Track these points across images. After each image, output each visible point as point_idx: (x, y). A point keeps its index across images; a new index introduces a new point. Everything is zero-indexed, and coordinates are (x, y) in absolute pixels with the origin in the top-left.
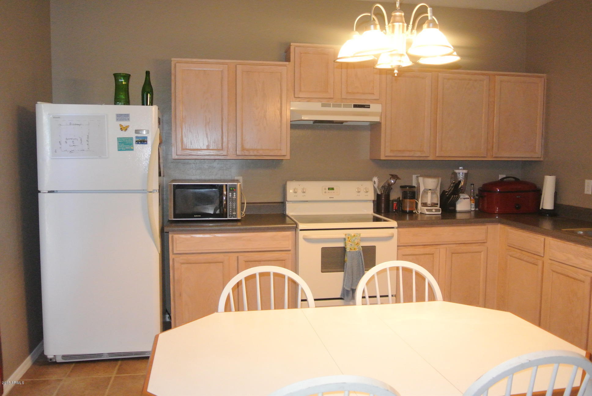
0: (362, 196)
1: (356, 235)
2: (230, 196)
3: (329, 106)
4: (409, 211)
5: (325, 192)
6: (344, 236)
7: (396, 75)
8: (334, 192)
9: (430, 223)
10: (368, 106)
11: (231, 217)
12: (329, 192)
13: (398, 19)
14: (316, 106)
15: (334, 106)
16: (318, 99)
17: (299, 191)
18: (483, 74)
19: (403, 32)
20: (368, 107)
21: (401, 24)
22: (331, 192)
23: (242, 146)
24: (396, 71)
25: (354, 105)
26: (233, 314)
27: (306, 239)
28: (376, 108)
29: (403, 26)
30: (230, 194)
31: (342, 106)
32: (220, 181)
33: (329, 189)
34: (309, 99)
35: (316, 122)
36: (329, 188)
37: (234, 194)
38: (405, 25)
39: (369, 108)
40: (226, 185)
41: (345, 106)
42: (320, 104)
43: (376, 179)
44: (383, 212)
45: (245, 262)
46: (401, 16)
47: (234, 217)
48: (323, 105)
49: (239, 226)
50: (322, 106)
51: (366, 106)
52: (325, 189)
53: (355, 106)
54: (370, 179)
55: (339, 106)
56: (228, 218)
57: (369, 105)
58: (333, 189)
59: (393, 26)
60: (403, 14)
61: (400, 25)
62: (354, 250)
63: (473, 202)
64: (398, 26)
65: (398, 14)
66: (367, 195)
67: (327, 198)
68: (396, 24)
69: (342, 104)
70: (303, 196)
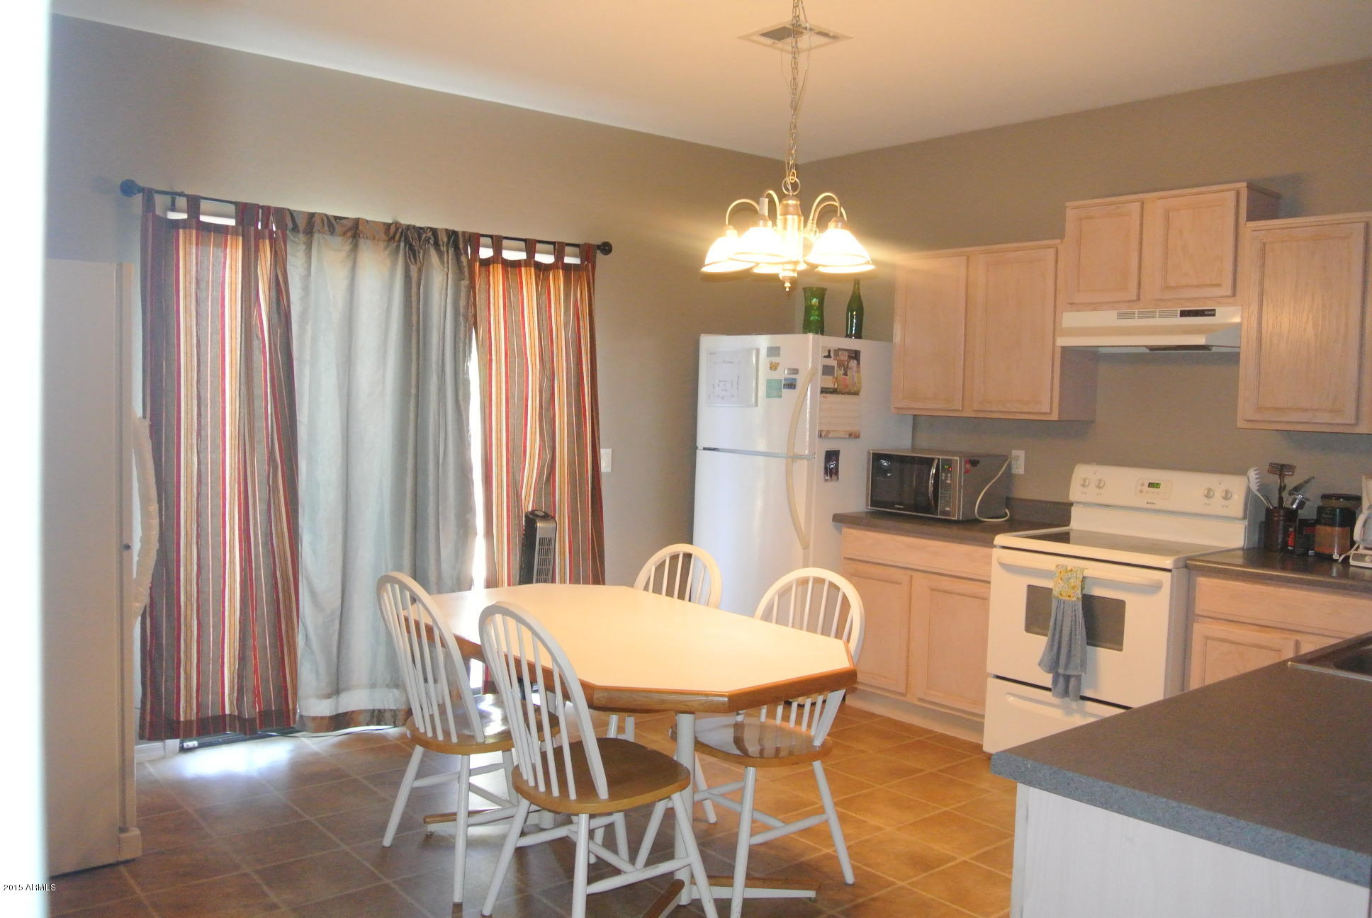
0: (1217, 505)
1: (1074, 570)
2: (943, 478)
3: (1131, 316)
5: (1141, 491)
7: (787, 290)
8: (1158, 493)
10: (1213, 312)
11: (942, 515)
12: (1148, 492)
13: (791, 209)
14: (1108, 318)
15: (1142, 315)
16: (1110, 305)
19: (799, 229)
20: (1211, 313)
21: (796, 217)
22: (1153, 492)
23: (983, 395)
24: (787, 285)
25: (1181, 311)
27: (1005, 566)
28: (1229, 315)
29: (799, 221)
30: (944, 475)
31: (1157, 315)
33: (1151, 485)
34: (1095, 306)
36: (1150, 483)
37: (949, 475)
38: (802, 218)
39: (1214, 315)
40: (939, 460)
41: (1164, 314)
42: (1114, 314)
43: (1252, 474)
46: (793, 206)
47: (947, 515)
48: (1121, 316)
49: (955, 530)
50: (1119, 317)
51: (1206, 313)
52: (1143, 485)
53: (1184, 314)
54: (1242, 472)
55: (1152, 315)
56: (939, 517)
57: (1214, 310)
58: (1157, 486)
59: (785, 220)
60: (799, 203)
61: (793, 219)
62: (1067, 598)
64: (793, 220)
65: (791, 202)
66: (1227, 506)
67: (1141, 503)
68: (789, 217)
69: (1157, 312)
70: (1098, 494)
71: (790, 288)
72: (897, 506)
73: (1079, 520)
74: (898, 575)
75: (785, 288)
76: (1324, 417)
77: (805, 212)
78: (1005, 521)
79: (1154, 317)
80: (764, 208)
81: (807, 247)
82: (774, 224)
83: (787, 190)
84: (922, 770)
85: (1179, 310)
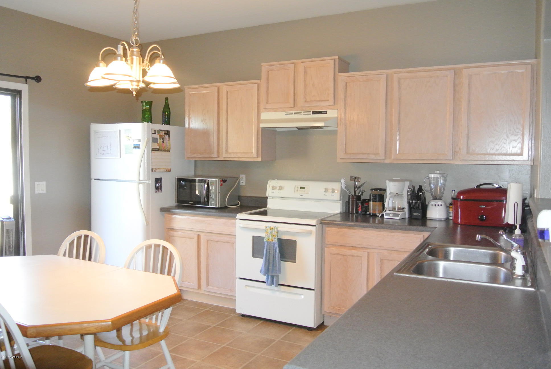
0: (330, 196)
2: (211, 189)
3: (291, 114)
5: (297, 191)
6: (264, 228)
7: (134, 95)
8: (304, 191)
10: (326, 112)
11: (211, 206)
12: (300, 191)
13: (135, 53)
14: (281, 115)
15: (296, 114)
16: (282, 109)
19: (140, 64)
20: (325, 113)
21: (138, 57)
22: (302, 191)
23: (227, 151)
24: (134, 93)
25: (312, 112)
27: (242, 228)
28: (332, 113)
29: (140, 59)
30: (211, 187)
33: (302, 188)
34: (275, 110)
35: (299, 128)
37: (213, 187)
38: (141, 58)
39: (326, 113)
40: (208, 180)
41: (305, 113)
42: (284, 113)
47: (213, 206)
48: (287, 114)
49: (216, 213)
50: (286, 115)
51: (323, 112)
52: (298, 188)
53: (314, 113)
54: (339, 181)
55: (300, 114)
56: (209, 206)
57: (326, 111)
58: (304, 188)
59: (132, 59)
60: (139, 50)
61: (137, 59)
62: (271, 241)
64: (136, 59)
65: (135, 50)
66: (333, 196)
67: (297, 195)
68: (135, 58)
69: (302, 112)
70: (279, 193)
71: (136, 95)
72: (189, 203)
73: (271, 204)
76: (373, 157)
77: (142, 55)
78: (239, 206)
80: (120, 51)
81: (144, 73)
82: (126, 60)
83: (133, 43)
84: (210, 326)
85: (311, 111)
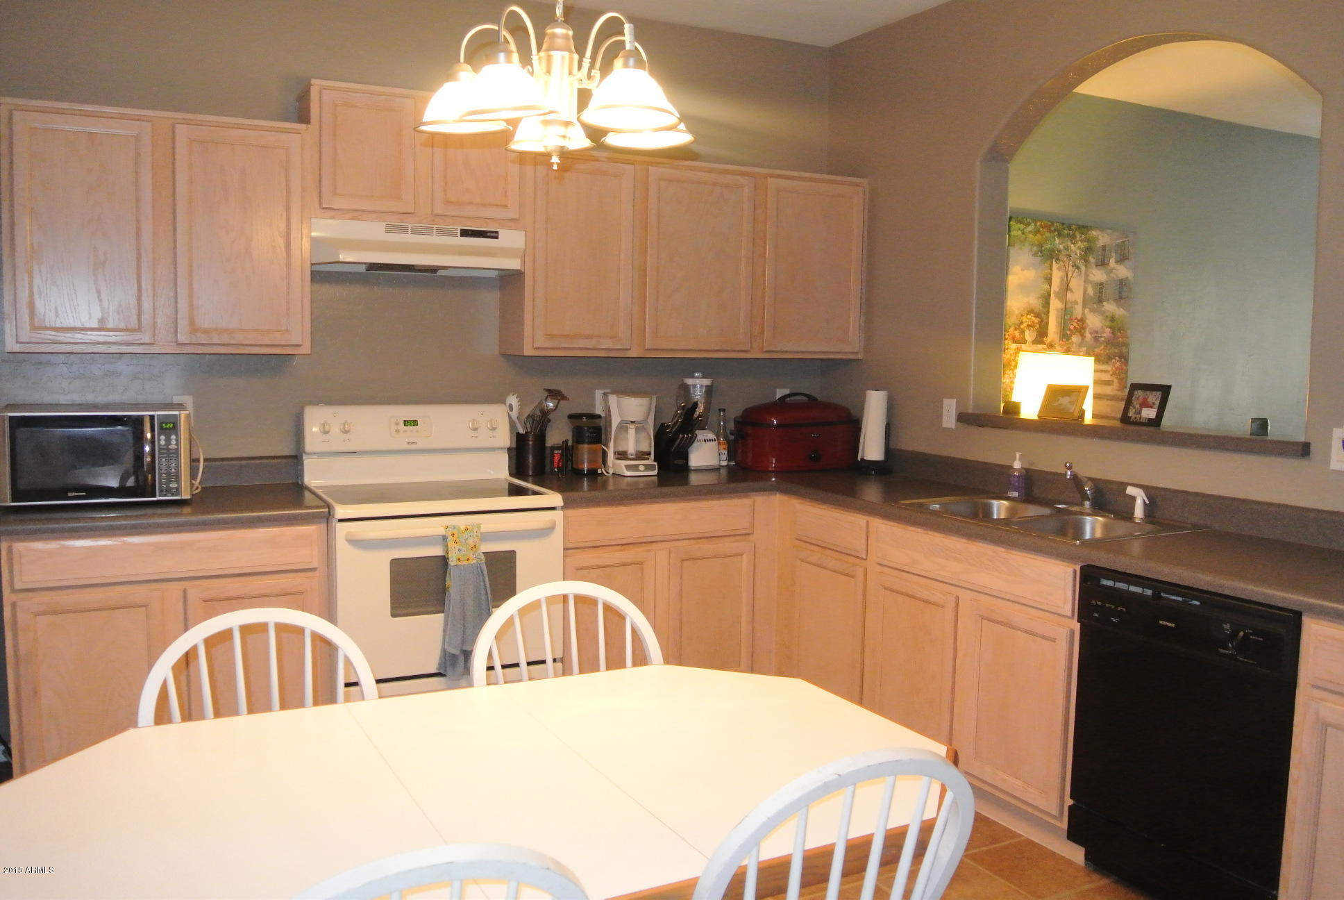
0: (484, 439)
1: (469, 528)
2: (163, 443)
3: (402, 230)
4: (587, 471)
5: (397, 431)
6: (442, 531)
7: (555, 167)
8: (417, 431)
9: (634, 495)
10: (496, 235)
11: (165, 495)
12: (405, 431)
13: (559, 42)
14: (374, 230)
15: (416, 231)
16: (378, 214)
17: (335, 429)
18: (742, 174)
19: (570, 71)
20: (494, 235)
21: (566, 54)
22: (411, 431)
23: (192, 321)
24: (555, 159)
25: (461, 230)
26: (177, 729)
27: (355, 542)
28: (511, 239)
29: (571, 60)
30: (163, 437)
31: (435, 232)
32: (136, 406)
33: (406, 423)
34: (356, 214)
35: (373, 267)
36: (405, 421)
37: (173, 437)
38: (576, 57)
39: (497, 238)
40: (152, 417)
41: (441, 232)
42: (381, 225)
43: (513, 400)
44: (530, 473)
45: (206, 601)
46: (566, 37)
47: (173, 495)
48: (390, 229)
49: (186, 515)
50: (387, 231)
51: (489, 234)
52: (397, 424)
53: (465, 233)
54: (500, 400)
55: (428, 232)
56: (159, 498)
57: (497, 232)
58: (415, 423)
59: (549, 58)
60: (571, 33)
61: (563, 57)
62: (466, 563)
63: (724, 449)
64: (561, 58)
65: (559, 31)
66: (494, 437)
67: (400, 442)
68: (557, 54)
69: (435, 228)
70: (344, 441)
72: (70, 494)
73: (315, 476)
74: (140, 593)
75: (552, 164)
79: (431, 234)
85: (460, 228)
